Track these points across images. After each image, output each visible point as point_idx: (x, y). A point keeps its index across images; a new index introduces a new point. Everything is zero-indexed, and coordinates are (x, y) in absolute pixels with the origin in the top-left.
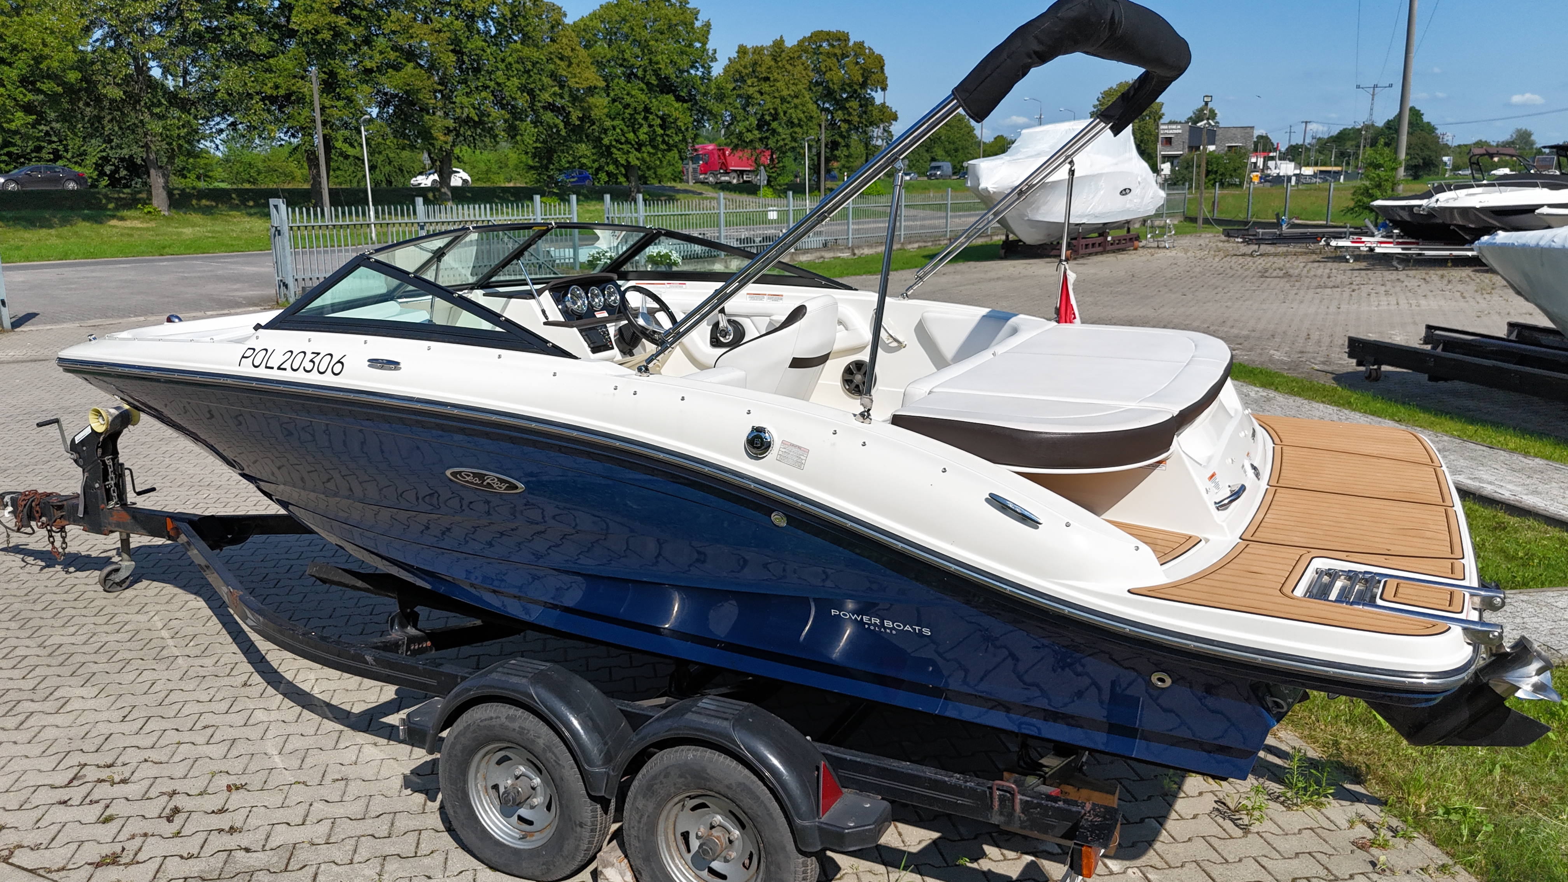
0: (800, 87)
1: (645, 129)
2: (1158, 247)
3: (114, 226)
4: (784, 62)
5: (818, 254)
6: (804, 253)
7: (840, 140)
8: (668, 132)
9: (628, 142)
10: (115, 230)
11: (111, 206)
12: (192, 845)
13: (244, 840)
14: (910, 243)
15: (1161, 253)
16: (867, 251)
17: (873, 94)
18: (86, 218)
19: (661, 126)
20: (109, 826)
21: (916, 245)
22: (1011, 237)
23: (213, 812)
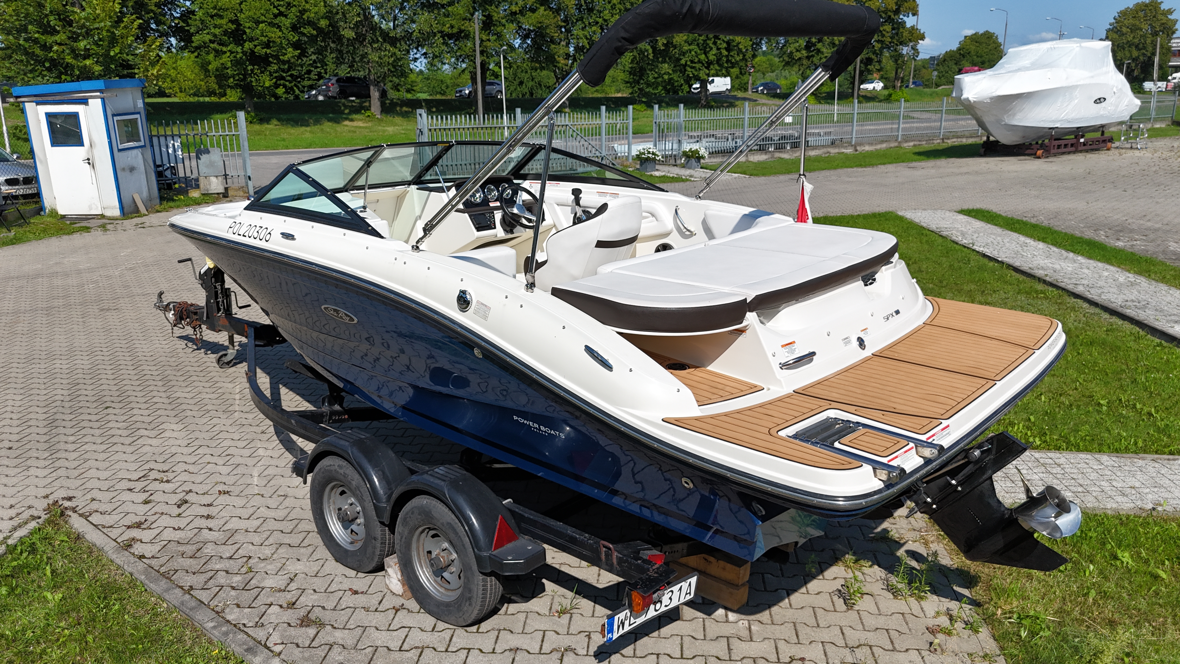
1: (714, 51)
2: (1131, 148)
3: (346, 126)
5: (825, 150)
6: (813, 149)
7: (873, 57)
8: (732, 54)
9: (700, 61)
10: (346, 128)
11: (347, 111)
12: (182, 523)
13: (211, 523)
14: (906, 142)
15: (1130, 153)
16: (867, 148)
17: (905, 19)
18: (330, 120)
19: (726, 49)
20: (146, 505)
21: (912, 144)
22: (992, 138)
23: (204, 505)
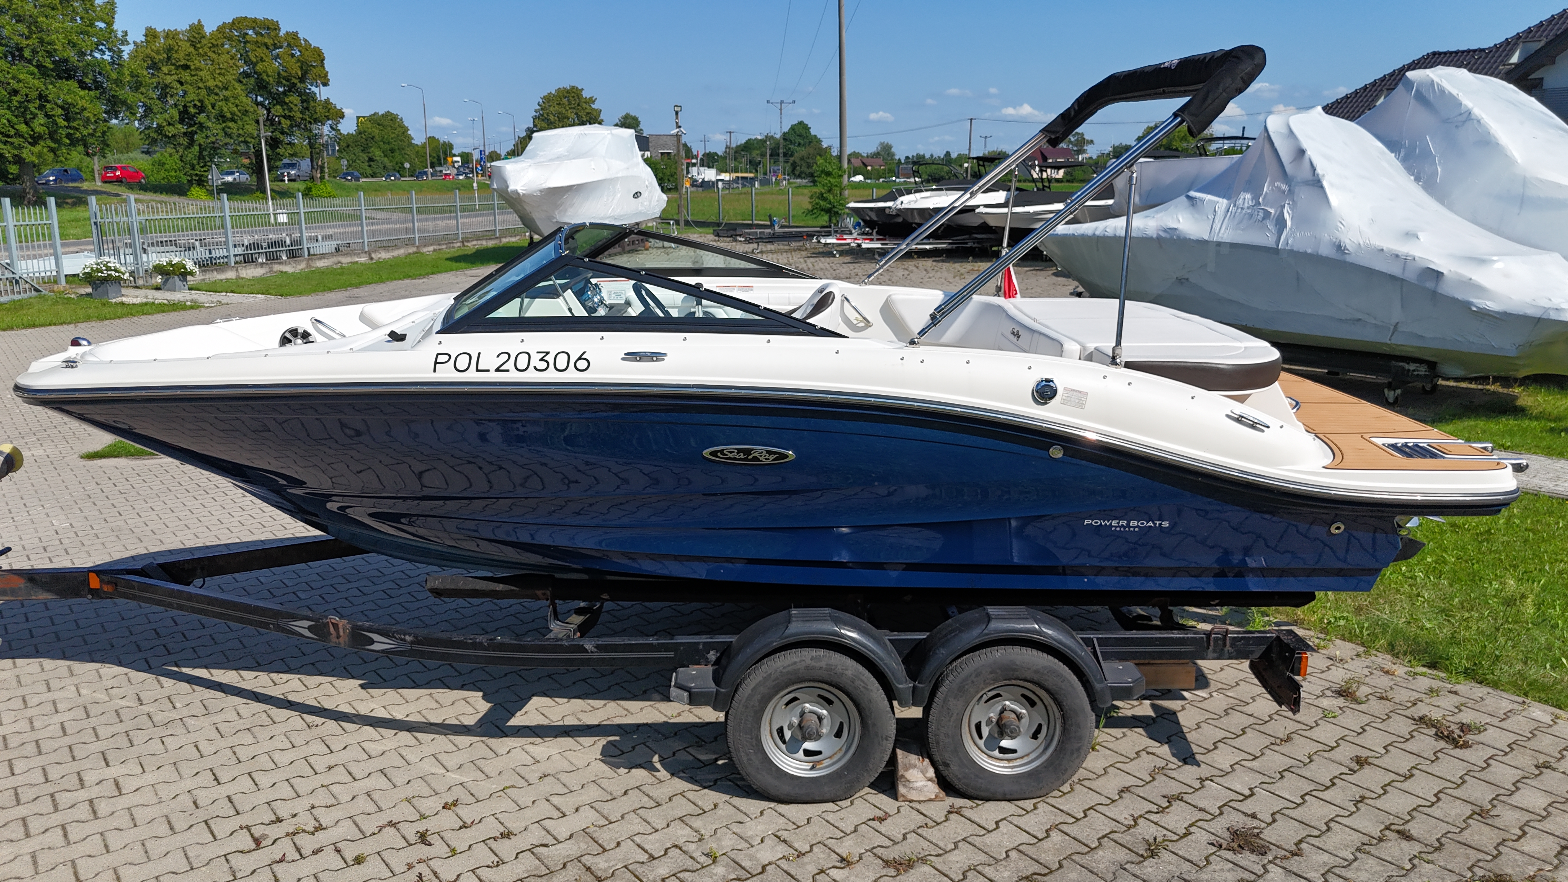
0: (229, 78)
1: (41, 119)
4: (206, 49)
5: (333, 260)
6: (320, 259)
7: (282, 137)
8: (74, 124)
13: (526, 840)
14: (425, 246)
16: (384, 255)
19: (63, 117)
20: (367, 865)
23: (461, 827)
